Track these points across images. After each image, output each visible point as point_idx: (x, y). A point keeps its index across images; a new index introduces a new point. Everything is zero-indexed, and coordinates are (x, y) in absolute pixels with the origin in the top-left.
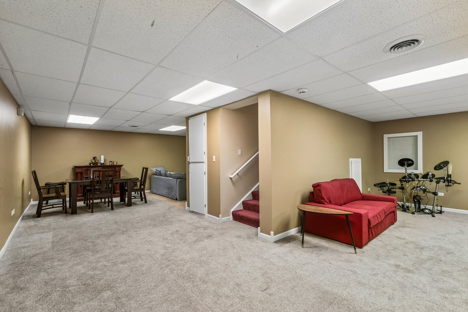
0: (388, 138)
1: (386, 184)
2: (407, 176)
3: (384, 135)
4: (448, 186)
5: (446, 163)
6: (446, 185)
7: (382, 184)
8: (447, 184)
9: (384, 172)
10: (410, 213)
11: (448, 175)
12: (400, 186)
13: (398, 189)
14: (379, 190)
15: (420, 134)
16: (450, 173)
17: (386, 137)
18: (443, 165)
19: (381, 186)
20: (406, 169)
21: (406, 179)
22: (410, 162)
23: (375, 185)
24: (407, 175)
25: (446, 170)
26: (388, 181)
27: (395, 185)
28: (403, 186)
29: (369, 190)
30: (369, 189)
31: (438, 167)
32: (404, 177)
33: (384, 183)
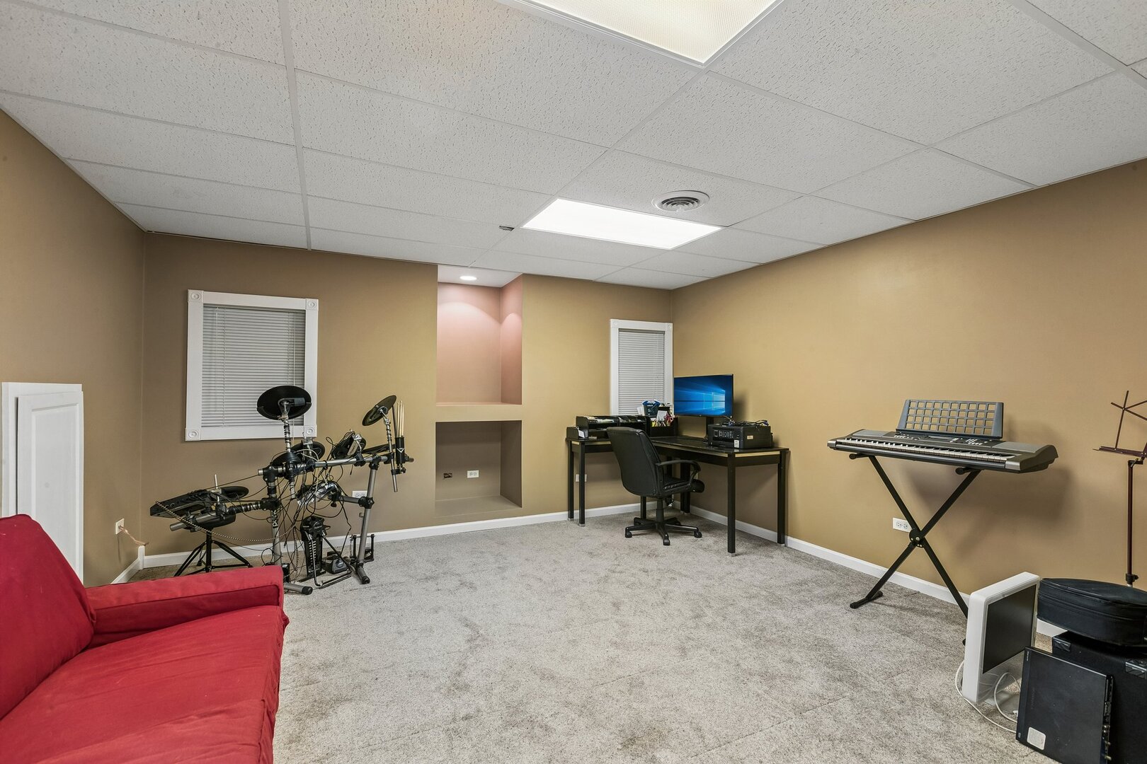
0: (206, 306)
1: (207, 500)
2: (292, 456)
3: (190, 292)
4: (398, 472)
5: (390, 402)
6: (392, 471)
7: (192, 500)
8: (396, 465)
9: (187, 439)
10: (297, 592)
11: (397, 439)
12: (264, 494)
13: (257, 508)
14: (172, 530)
15: (311, 307)
16: (401, 433)
17: (197, 300)
18: (383, 409)
19: (187, 509)
20: (285, 427)
21: (288, 464)
22: (299, 401)
23: (156, 510)
24: (292, 449)
25: (392, 424)
26: (215, 484)
27: (243, 491)
28: (273, 495)
29: (117, 531)
30: (121, 523)
31: (372, 417)
32: (281, 460)
33: (202, 494)
